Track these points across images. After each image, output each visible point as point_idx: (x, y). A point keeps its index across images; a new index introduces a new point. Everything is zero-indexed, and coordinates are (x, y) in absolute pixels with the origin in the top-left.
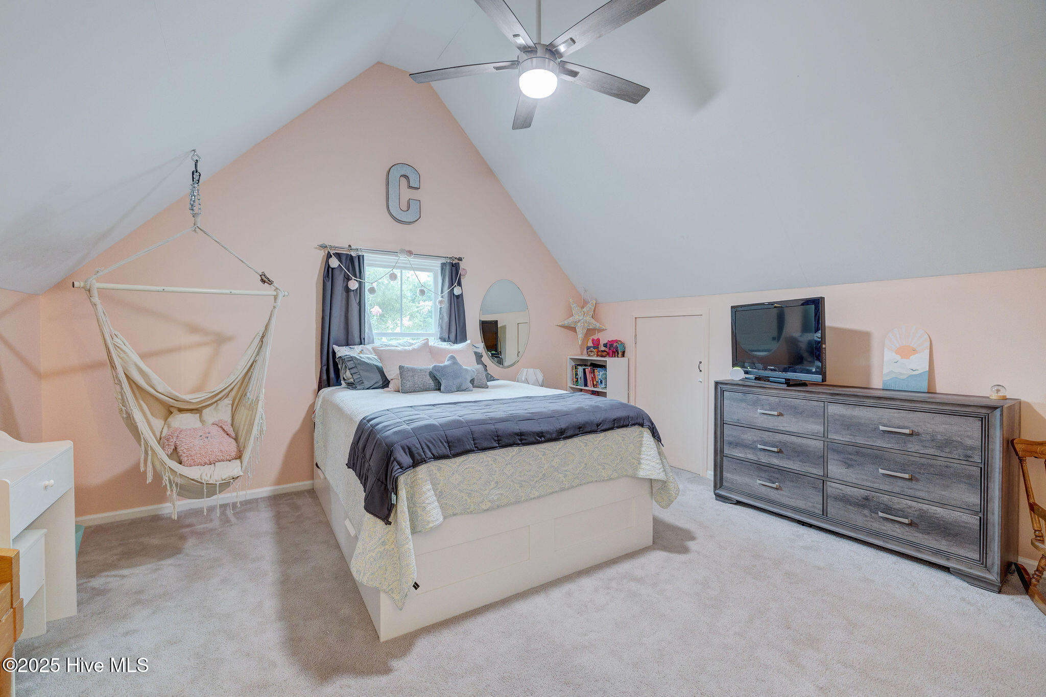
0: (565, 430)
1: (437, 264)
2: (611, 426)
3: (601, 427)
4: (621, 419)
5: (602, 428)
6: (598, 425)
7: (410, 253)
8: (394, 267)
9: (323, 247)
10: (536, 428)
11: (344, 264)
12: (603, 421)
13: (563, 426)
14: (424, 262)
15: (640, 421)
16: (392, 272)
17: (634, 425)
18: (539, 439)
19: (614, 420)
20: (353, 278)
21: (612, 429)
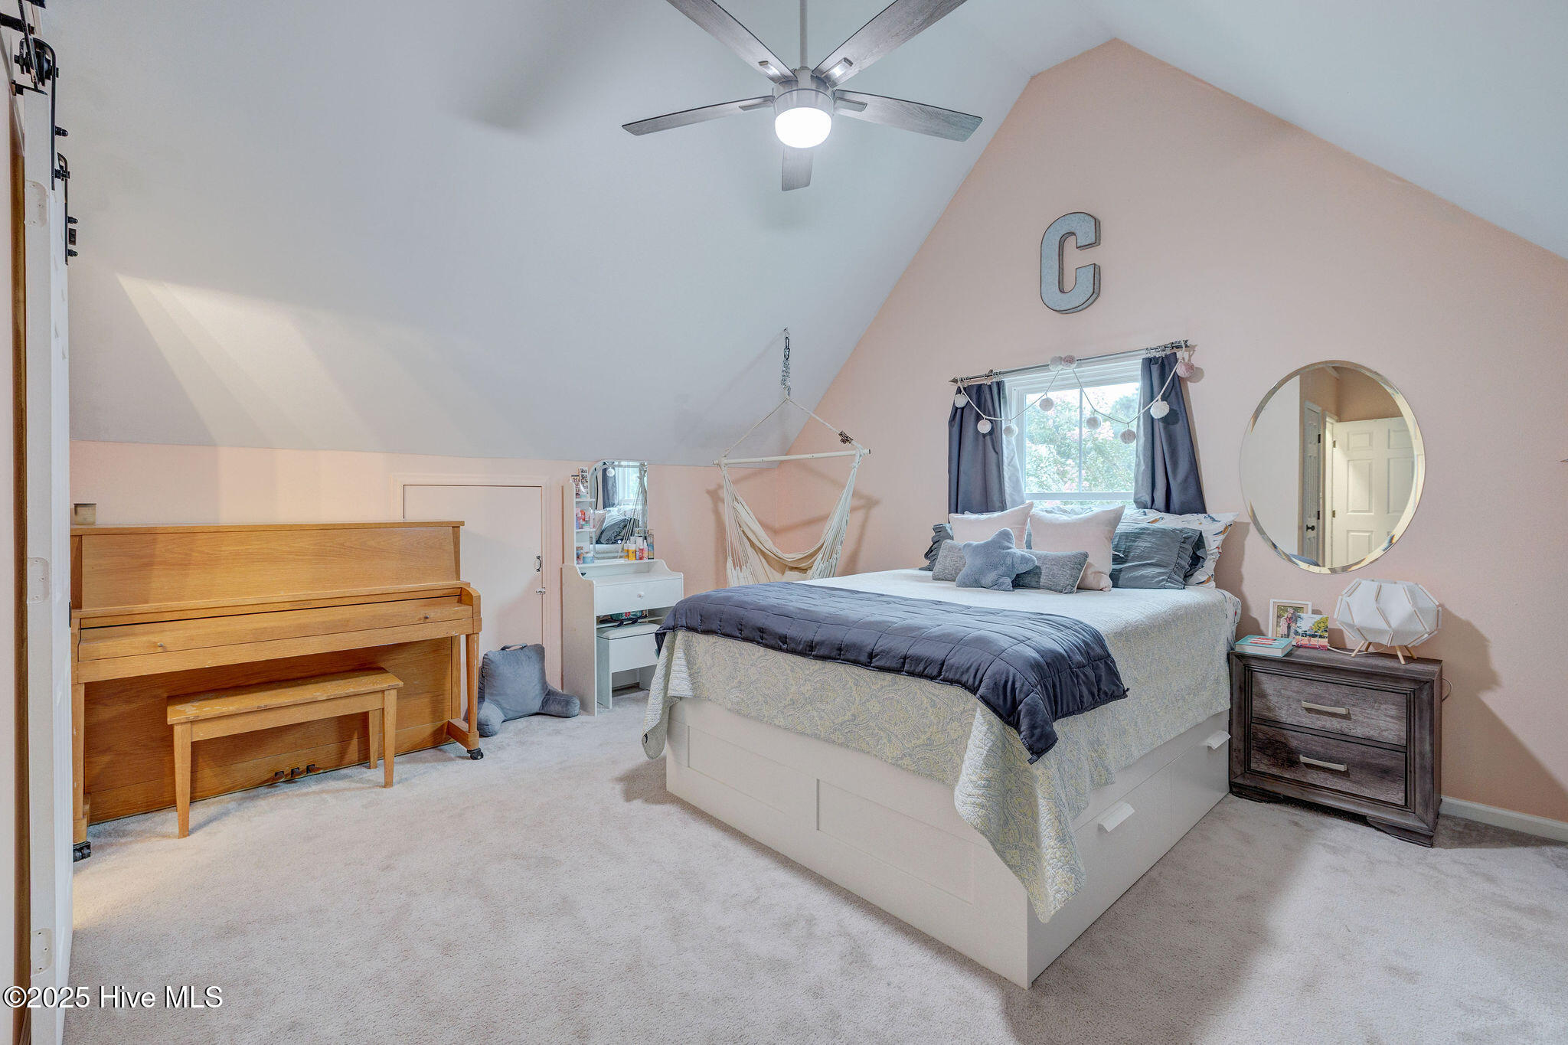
0: (817, 644)
1: (1136, 365)
2: (894, 665)
3: (877, 660)
4: (922, 660)
5: (877, 664)
6: (871, 656)
7: (1070, 360)
8: (1049, 389)
9: (955, 381)
10: (782, 629)
11: (974, 399)
12: (882, 651)
13: (817, 638)
14: (1104, 368)
15: (968, 678)
16: (1044, 397)
17: (952, 682)
18: (781, 644)
19: (905, 658)
20: (984, 416)
21: (898, 671)
